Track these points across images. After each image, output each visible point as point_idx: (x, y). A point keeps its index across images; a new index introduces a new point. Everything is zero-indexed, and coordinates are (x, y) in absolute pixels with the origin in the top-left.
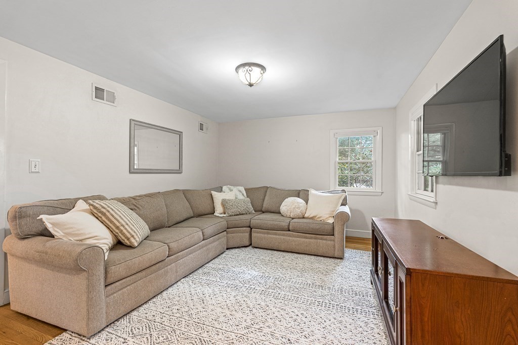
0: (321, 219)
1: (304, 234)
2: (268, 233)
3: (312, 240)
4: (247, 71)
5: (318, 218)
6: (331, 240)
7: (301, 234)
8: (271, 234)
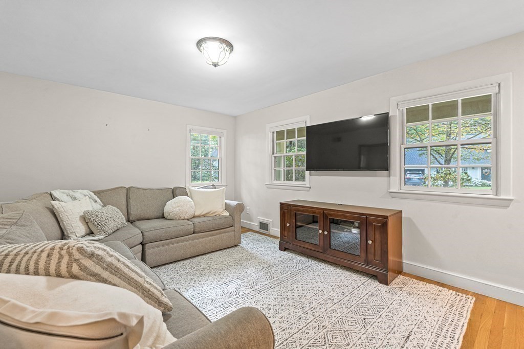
0: (215, 214)
1: (210, 232)
2: (169, 244)
3: (216, 236)
4: (224, 49)
5: (212, 213)
6: (232, 231)
7: (208, 233)
8: (173, 244)
